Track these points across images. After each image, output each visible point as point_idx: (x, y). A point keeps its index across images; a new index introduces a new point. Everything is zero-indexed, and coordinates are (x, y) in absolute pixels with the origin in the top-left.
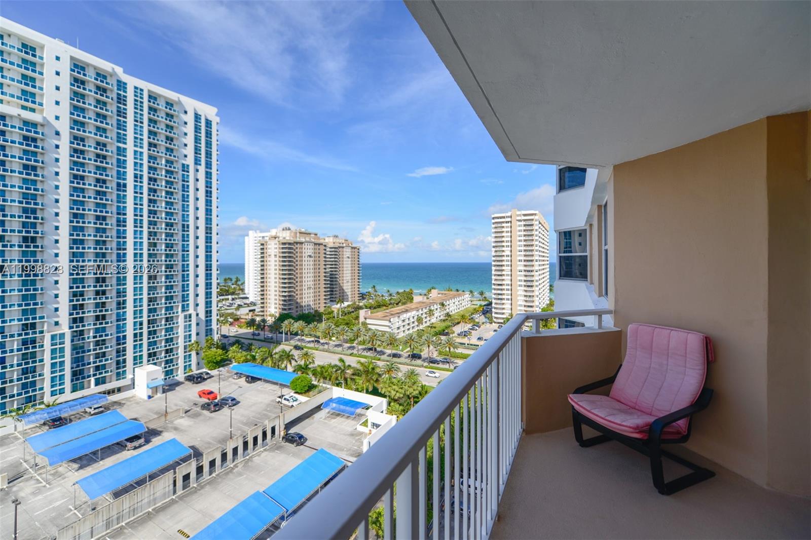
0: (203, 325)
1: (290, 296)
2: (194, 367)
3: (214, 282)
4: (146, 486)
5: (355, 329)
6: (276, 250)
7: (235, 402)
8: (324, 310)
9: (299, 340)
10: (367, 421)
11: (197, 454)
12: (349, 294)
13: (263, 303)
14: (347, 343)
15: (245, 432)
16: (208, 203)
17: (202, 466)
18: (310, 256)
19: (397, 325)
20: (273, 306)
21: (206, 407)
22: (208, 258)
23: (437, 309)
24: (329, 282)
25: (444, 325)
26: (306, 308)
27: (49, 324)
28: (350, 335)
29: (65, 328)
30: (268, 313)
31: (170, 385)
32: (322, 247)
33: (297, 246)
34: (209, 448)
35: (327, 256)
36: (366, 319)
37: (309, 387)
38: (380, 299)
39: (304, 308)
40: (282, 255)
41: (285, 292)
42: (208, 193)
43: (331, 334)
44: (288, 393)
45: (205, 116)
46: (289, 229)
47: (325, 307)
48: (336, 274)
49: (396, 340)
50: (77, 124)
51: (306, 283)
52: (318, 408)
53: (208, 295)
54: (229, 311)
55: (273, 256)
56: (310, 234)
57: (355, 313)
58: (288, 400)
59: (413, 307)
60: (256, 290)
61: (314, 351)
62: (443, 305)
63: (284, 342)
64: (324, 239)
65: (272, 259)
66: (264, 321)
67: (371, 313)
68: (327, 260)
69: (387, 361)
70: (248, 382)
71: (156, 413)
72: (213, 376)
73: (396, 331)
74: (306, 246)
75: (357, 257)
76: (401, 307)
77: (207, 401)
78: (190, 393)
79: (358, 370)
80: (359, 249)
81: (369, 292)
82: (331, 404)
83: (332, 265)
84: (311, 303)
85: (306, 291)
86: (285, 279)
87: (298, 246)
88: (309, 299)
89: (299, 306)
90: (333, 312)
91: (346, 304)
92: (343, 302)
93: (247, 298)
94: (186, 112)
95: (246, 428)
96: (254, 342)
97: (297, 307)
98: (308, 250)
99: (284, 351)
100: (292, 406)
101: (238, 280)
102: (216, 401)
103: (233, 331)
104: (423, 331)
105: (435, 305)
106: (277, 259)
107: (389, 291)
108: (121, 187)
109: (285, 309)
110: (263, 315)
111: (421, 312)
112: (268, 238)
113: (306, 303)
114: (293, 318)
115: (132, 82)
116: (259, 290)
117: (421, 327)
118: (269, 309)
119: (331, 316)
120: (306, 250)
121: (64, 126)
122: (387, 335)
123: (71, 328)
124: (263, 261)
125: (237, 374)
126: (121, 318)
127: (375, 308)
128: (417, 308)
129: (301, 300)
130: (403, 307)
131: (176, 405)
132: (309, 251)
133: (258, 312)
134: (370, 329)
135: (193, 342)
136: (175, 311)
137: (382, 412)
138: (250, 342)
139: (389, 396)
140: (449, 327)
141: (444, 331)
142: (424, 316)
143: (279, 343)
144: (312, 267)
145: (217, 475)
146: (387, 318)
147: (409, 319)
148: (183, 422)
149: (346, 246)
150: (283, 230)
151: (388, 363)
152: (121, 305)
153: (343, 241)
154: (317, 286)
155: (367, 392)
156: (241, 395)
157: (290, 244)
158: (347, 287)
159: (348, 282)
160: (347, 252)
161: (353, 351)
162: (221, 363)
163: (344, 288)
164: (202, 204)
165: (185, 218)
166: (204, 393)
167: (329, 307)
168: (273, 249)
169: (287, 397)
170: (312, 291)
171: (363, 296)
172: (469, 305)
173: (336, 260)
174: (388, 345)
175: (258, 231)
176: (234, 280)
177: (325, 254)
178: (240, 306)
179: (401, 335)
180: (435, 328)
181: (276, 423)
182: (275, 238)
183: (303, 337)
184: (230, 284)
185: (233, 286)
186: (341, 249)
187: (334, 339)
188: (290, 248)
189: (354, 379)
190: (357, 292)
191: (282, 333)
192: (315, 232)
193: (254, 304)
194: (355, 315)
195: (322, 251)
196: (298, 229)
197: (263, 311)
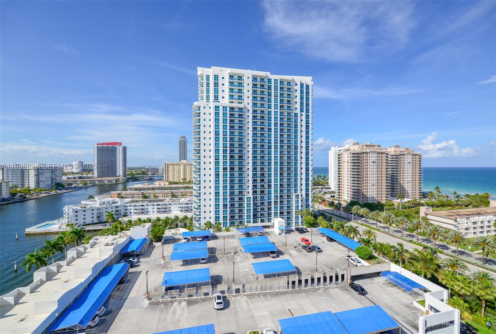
0: (304, 201)
1: (358, 189)
2: (300, 223)
3: (311, 178)
4: (276, 278)
5: (415, 221)
6: (348, 159)
7: (320, 251)
8: (386, 203)
9: (364, 221)
10: (424, 301)
11: (299, 273)
12: (410, 192)
13: (339, 192)
14: (406, 231)
15: (325, 271)
16: (307, 132)
17: (301, 280)
18: (374, 162)
19: (466, 226)
20: (346, 195)
21: (304, 247)
22: (307, 164)
24: (390, 182)
26: (371, 199)
27: (246, 192)
29: (251, 195)
30: (343, 200)
31: (289, 231)
32: (384, 155)
33: (363, 155)
34: (305, 272)
35: (389, 162)
37: (370, 256)
38: (444, 199)
39: (369, 199)
40: (352, 162)
41: (355, 186)
42: (307, 127)
43: (391, 222)
44: (354, 255)
45: (306, 83)
46: (358, 144)
47: (386, 200)
48: (396, 176)
49: (463, 239)
50: (255, 105)
51: (371, 181)
52: (378, 274)
53: (307, 185)
54: (319, 195)
55: (346, 162)
56: (374, 146)
57: (415, 208)
58: (354, 261)
59: (488, 211)
60: (335, 183)
61: (376, 231)
63: (353, 220)
64: (387, 149)
65: (346, 164)
66: (340, 204)
67: (433, 210)
68: (389, 164)
69: (451, 256)
70: (328, 240)
71: (282, 243)
72: (309, 232)
73: (463, 231)
74: (371, 155)
75: (418, 162)
76: (471, 210)
77: (305, 245)
78: (296, 237)
79: (415, 256)
80: (420, 156)
81: (431, 192)
82: (389, 275)
83: (393, 168)
84: (375, 196)
85: (371, 187)
86: (355, 177)
87: (365, 155)
88: (373, 193)
89: (365, 197)
90: (394, 204)
91: (406, 200)
92: (403, 198)
93: (330, 188)
94: (296, 85)
95: (326, 269)
97: (363, 198)
98: (372, 158)
99: (352, 227)
100: (357, 265)
101: (324, 177)
102: (310, 246)
103: (322, 207)
106: (349, 164)
107: (455, 193)
108: (270, 130)
109: (354, 198)
110: (340, 200)
112: (343, 151)
113: (371, 196)
114: (360, 205)
115: (273, 77)
116: (337, 184)
118: (343, 197)
119: (392, 207)
121: (250, 107)
122: (452, 233)
123: (253, 195)
124: (340, 166)
125: (322, 233)
126: (269, 193)
127: (438, 207)
128: (495, 213)
129: (366, 193)
130: (474, 209)
131: (291, 242)
133: (337, 198)
134: (431, 224)
135: (299, 210)
136: (291, 192)
137: (442, 300)
138: (331, 215)
139: (452, 289)
143: (349, 220)
144: (375, 170)
145: (309, 289)
146: (453, 217)
147: (482, 222)
148: (293, 252)
149: (407, 154)
150: (354, 144)
151: (452, 258)
152: (270, 186)
153: (404, 150)
154: (380, 184)
155: (425, 277)
156: (324, 247)
157: (358, 154)
158: (408, 187)
159: (409, 182)
160: (408, 159)
161: (412, 239)
162: (313, 225)
163: (405, 187)
164: (304, 134)
165: (296, 142)
166: (304, 240)
167: (390, 200)
168: (347, 158)
169: (353, 258)
170: (375, 187)
171: (424, 195)
173: (397, 164)
174: (453, 242)
175: (337, 147)
176: (323, 177)
177: (387, 160)
178: (325, 193)
179: (471, 236)
181: (345, 273)
182: (348, 150)
183: (367, 220)
184: (320, 179)
185: (322, 181)
186: (402, 156)
187: (394, 225)
188: (358, 157)
189: (412, 263)
190: (417, 191)
191: (352, 214)
192: (379, 144)
193: (334, 193)
194: (415, 210)
195: (384, 158)
196: (365, 144)
197: (339, 198)
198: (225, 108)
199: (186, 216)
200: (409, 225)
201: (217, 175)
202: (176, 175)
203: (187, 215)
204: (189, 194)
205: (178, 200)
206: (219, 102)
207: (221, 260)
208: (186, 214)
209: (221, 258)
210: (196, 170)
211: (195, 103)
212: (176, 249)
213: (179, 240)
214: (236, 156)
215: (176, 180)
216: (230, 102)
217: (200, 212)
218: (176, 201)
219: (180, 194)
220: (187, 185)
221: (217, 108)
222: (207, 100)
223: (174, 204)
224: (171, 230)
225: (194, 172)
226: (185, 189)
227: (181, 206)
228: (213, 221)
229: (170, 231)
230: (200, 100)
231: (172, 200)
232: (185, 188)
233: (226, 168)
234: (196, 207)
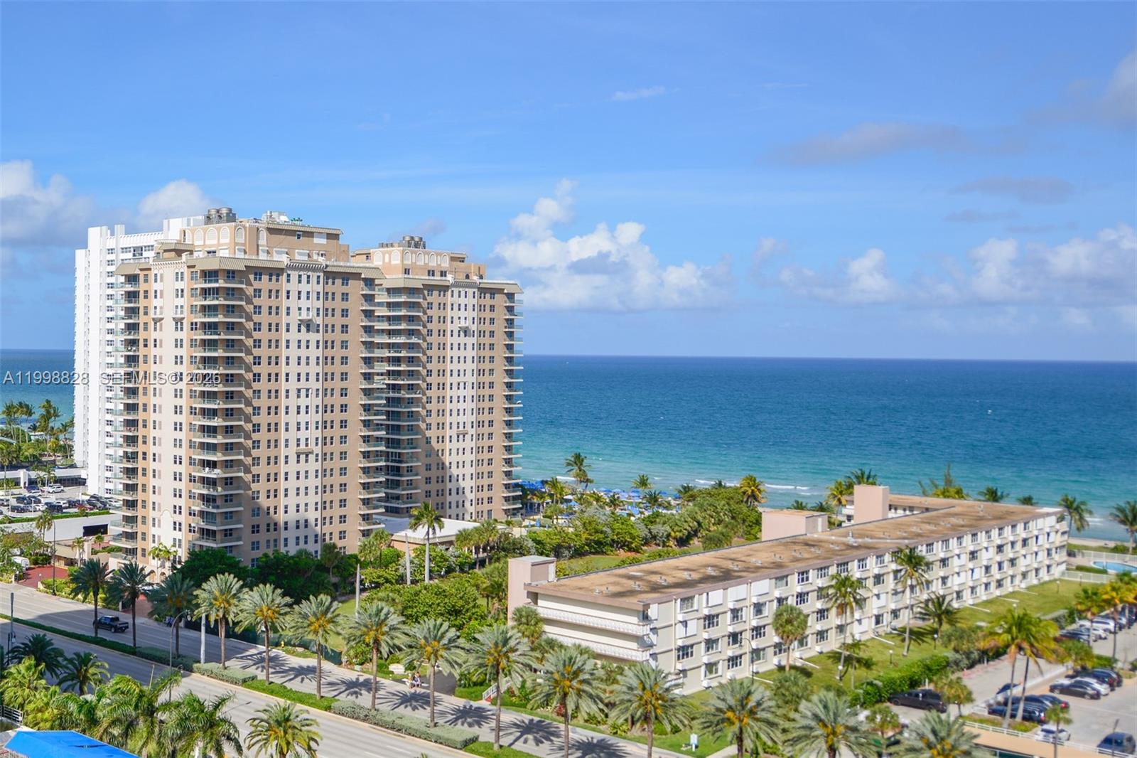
1: (228, 482)
5: (487, 636)
6: (180, 301)
8: (363, 549)
9: (260, 661)
12: (467, 484)
13: (131, 504)
14: (450, 692)
18: (309, 325)
19: (678, 637)
20: (167, 518)
23: (878, 579)
24: (382, 433)
25: (917, 654)
26: (291, 534)
28: (466, 662)
30: (150, 546)
32: (355, 288)
33: (257, 285)
35: (379, 326)
36: (534, 596)
38: (602, 515)
39: (283, 534)
40: (200, 319)
41: (213, 465)
43: (385, 649)
46: (231, 217)
47: (366, 533)
48: (411, 402)
49: (670, 705)
51: (293, 435)
54: (18, 528)
55: (169, 324)
56: (310, 234)
57: (489, 568)
59: (757, 560)
60: (110, 451)
61: (316, 713)
62: (913, 561)
63: (202, 665)
64: (368, 256)
65: (167, 333)
66: (132, 573)
67: (560, 573)
68: (377, 340)
73: (670, 664)
74: (293, 286)
75: (500, 327)
76: (699, 559)
80: (511, 296)
81: (555, 483)
83: (397, 360)
84: (312, 515)
85: (293, 467)
86: (213, 413)
87: (264, 283)
88: (302, 500)
89: (264, 523)
90: (398, 556)
91: (451, 527)
92: (440, 519)
93: (79, 482)
96: (94, 649)
97: (256, 529)
98: (301, 300)
99: (193, 701)
101: (50, 413)
103: (29, 601)
104: (806, 673)
105: (871, 562)
106: (184, 334)
107: (644, 482)
109: (209, 534)
110: (133, 552)
111: (795, 586)
112: (151, 254)
113: (292, 516)
114: (240, 573)
116: (120, 452)
117: (796, 656)
118: (153, 531)
120: (293, 303)
122: (630, 678)
124: (134, 343)
127: (579, 553)
128: (779, 566)
129: (271, 502)
130: (710, 557)
133: (117, 538)
134: (552, 644)
138: (82, 648)
140: (944, 666)
141: (914, 683)
142: (815, 604)
143: (183, 663)
144: (314, 369)
146: (632, 602)
147: (736, 613)
149: (457, 285)
150: (209, 219)
153: (446, 264)
154: (337, 448)
157: (231, 274)
159: (461, 435)
160: (461, 309)
163: (447, 459)
167: (380, 536)
168: (172, 296)
170: (313, 466)
171: (524, 498)
172: (1057, 571)
173: (414, 340)
174: (633, 723)
175: (119, 228)
177: (369, 314)
178: (54, 511)
179: (696, 684)
180: (868, 664)
182: (179, 252)
183: (275, 652)
184: (24, 427)
185: (34, 437)
186: (434, 298)
187: (398, 669)
188: (230, 293)
190: (499, 480)
191: (195, 626)
192: (332, 226)
193: (99, 504)
194: (489, 576)
195: (356, 305)
196: (264, 218)
197: (131, 536)
200: (460, 656)
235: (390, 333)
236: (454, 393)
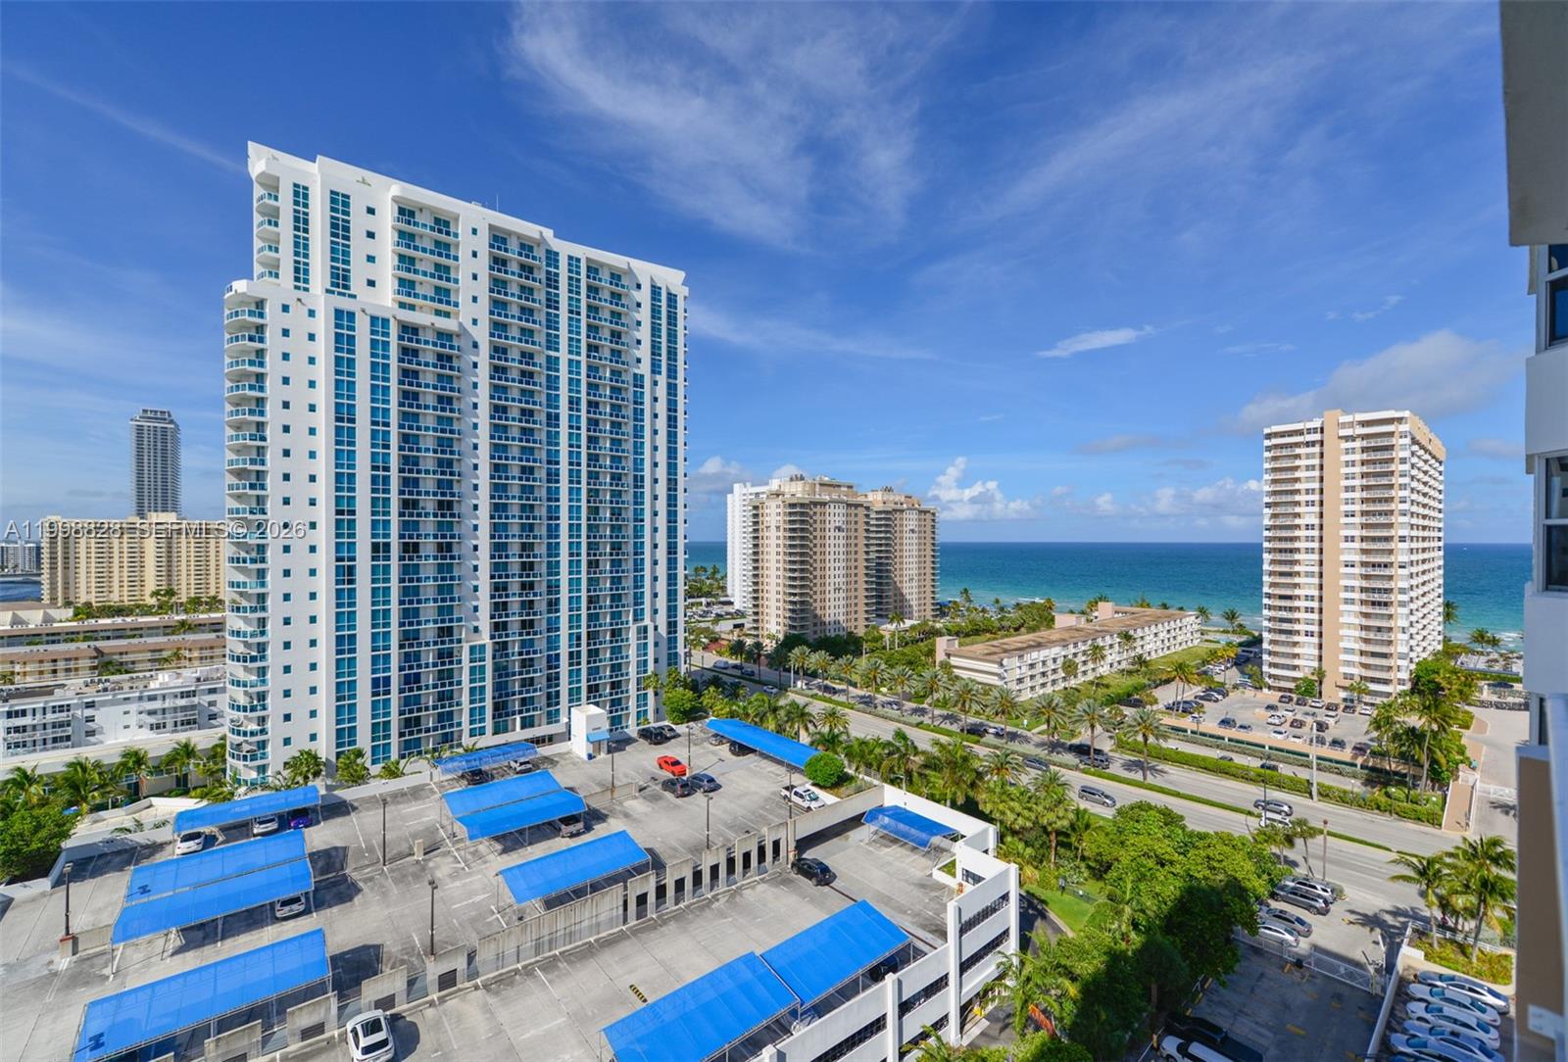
0: (664, 645)
1: (802, 603)
2: (651, 715)
3: (681, 573)
4: (586, 900)
5: (927, 674)
6: (779, 519)
7: (712, 786)
8: (866, 634)
9: (820, 687)
10: (953, 863)
11: (657, 864)
12: (914, 603)
13: (756, 614)
14: (910, 700)
15: (729, 840)
16: (672, 437)
17: (664, 886)
18: (839, 529)
19: (1017, 674)
20: (774, 620)
21: (668, 785)
22: (672, 532)
23: (1111, 646)
24: (874, 579)
25: (1129, 682)
26: (832, 627)
27: (467, 628)
28: (916, 685)
29: (485, 639)
30: (766, 633)
31: (617, 742)
32: (861, 511)
33: (814, 510)
34: (675, 857)
35: (872, 529)
36: (948, 655)
37: (839, 777)
38: (979, 617)
39: (828, 627)
40: (788, 526)
41: (795, 595)
42: (672, 421)
43: (879, 680)
44: (803, 783)
45: (667, 288)
46: (802, 478)
47: (867, 626)
48: (887, 565)
49: (1014, 705)
50: (498, 328)
51: (832, 580)
52: (856, 821)
53: (672, 595)
54: (702, 625)
55: (773, 529)
56: (839, 486)
57: (926, 643)
58: (801, 796)
59: (1053, 638)
60: (746, 589)
61: (847, 710)
62: (1127, 637)
63: (793, 689)
64: (866, 496)
65: (773, 533)
66: (758, 646)
67: (961, 645)
68: (872, 536)
69: (996, 747)
70: (734, 753)
71: (599, 784)
72: (679, 736)
73: (1014, 686)
74: (832, 510)
75: (929, 529)
76: (1025, 637)
77: (671, 776)
78: (643, 759)
79: (934, 758)
80: (934, 514)
81: (955, 603)
82: (881, 816)
83: (881, 545)
84: (842, 618)
85: (832, 596)
86: (795, 570)
87: (818, 509)
88: (837, 611)
89: (818, 622)
90: (882, 637)
91: (908, 623)
92: (902, 620)
93: (731, 603)
94: (639, 286)
95: (731, 835)
96: (744, 682)
97: (815, 625)
98: (835, 517)
99: (794, 704)
100: (809, 808)
101: (715, 571)
102: (685, 778)
103: (709, 659)
104: (1078, 691)
105: (1108, 638)
106: (781, 534)
107: (997, 601)
108: (553, 419)
109: (794, 627)
110: (757, 636)
111: (1072, 650)
112: (764, 496)
113: (832, 618)
114: (809, 645)
115: (565, 249)
116: (751, 589)
117: (1073, 683)
118: (767, 626)
119: (878, 645)
120: (832, 518)
121: (482, 334)
122: (995, 693)
123: (492, 637)
124: (757, 538)
125: (716, 735)
126: (553, 626)
127: (967, 635)
128: (1064, 640)
129: (822, 612)
130: (1030, 636)
131: (626, 776)
132: (837, 518)
133: (749, 629)
134: (957, 677)
135: (649, 673)
136: (624, 619)
137: (986, 852)
138: (736, 681)
139: (1001, 822)
140: (1144, 687)
141: (1129, 695)
142: (1081, 658)
143: (784, 688)
144: (842, 549)
145: (688, 907)
146: (996, 658)
147: (1044, 663)
148: (637, 806)
149: (908, 509)
150: (791, 480)
151: (998, 752)
152: (553, 605)
153: (903, 499)
154: (853, 586)
155: (954, 805)
156: (723, 774)
157: (802, 505)
158: (911, 590)
159: (911, 580)
160: (910, 521)
161: (922, 718)
162: (691, 714)
163: (904, 591)
164: (662, 440)
165: (638, 465)
166: (666, 762)
167: (874, 627)
168: (774, 516)
169: (800, 790)
170: (842, 595)
171: (941, 610)
172: (1196, 642)
173: (889, 536)
174: (997, 714)
175: (748, 484)
176: (710, 571)
177: (867, 523)
178: (719, 617)
179: (1027, 695)
180: (1107, 686)
181: (781, 835)
182: (778, 495)
183: (826, 682)
184: (703, 578)
185: (708, 582)
186: (898, 515)
187: (884, 690)
188: (802, 514)
189: (926, 776)
190: (929, 601)
191: (789, 670)
192: (849, 482)
193: (740, 614)
194: (926, 646)
195: (862, 519)
196: (818, 479)
197: (757, 629)
198: (378, 323)
199: (186, 746)
200: (914, 683)
201: (345, 573)
202: (116, 575)
203: (189, 739)
204: (196, 654)
205: (141, 685)
206: (354, 297)
207: (372, 889)
208: (182, 737)
209: (371, 879)
210: (243, 554)
211: (240, 286)
212: (144, 890)
213: (156, 848)
214: (429, 504)
215: (117, 596)
216: (402, 305)
217: (262, 720)
218: (126, 686)
219: (149, 655)
220: (183, 617)
221: (343, 318)
222: (297, 279)
223: (113, 703)
224: (102, 813)
225: (232, 560)
226: (173, 633)
227: (157, 705)
228: (325, 749)
229: (96, 822)
230: (262, 275)
231: (101, 686)
232: (169, 630)
233: (387, 546)
234: (243, 701)
235: (877, 532)
236: (908, 560)
